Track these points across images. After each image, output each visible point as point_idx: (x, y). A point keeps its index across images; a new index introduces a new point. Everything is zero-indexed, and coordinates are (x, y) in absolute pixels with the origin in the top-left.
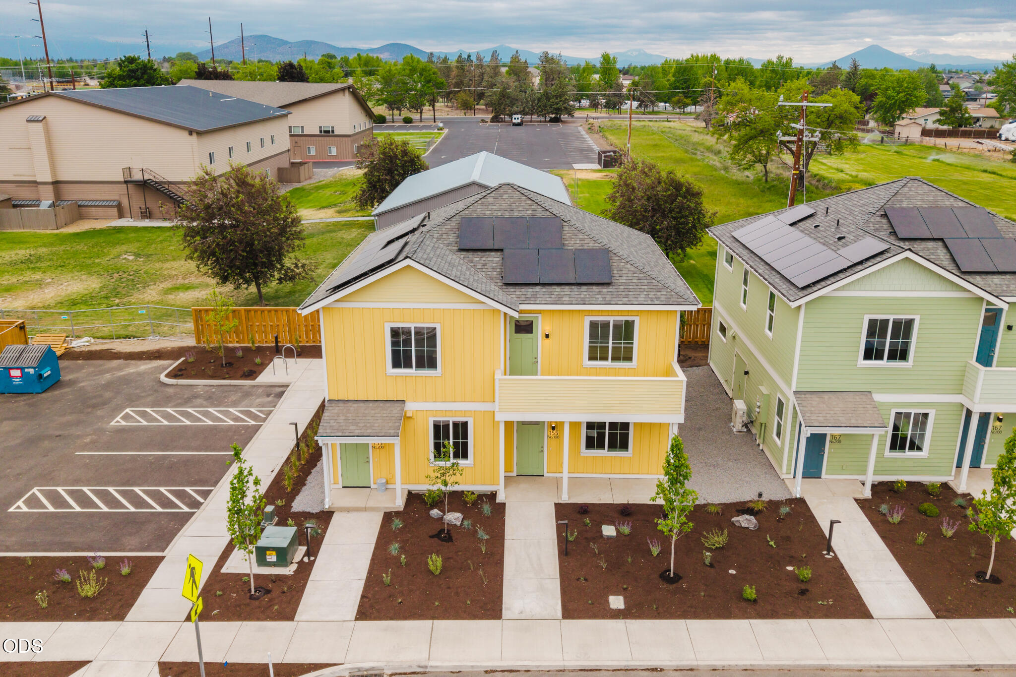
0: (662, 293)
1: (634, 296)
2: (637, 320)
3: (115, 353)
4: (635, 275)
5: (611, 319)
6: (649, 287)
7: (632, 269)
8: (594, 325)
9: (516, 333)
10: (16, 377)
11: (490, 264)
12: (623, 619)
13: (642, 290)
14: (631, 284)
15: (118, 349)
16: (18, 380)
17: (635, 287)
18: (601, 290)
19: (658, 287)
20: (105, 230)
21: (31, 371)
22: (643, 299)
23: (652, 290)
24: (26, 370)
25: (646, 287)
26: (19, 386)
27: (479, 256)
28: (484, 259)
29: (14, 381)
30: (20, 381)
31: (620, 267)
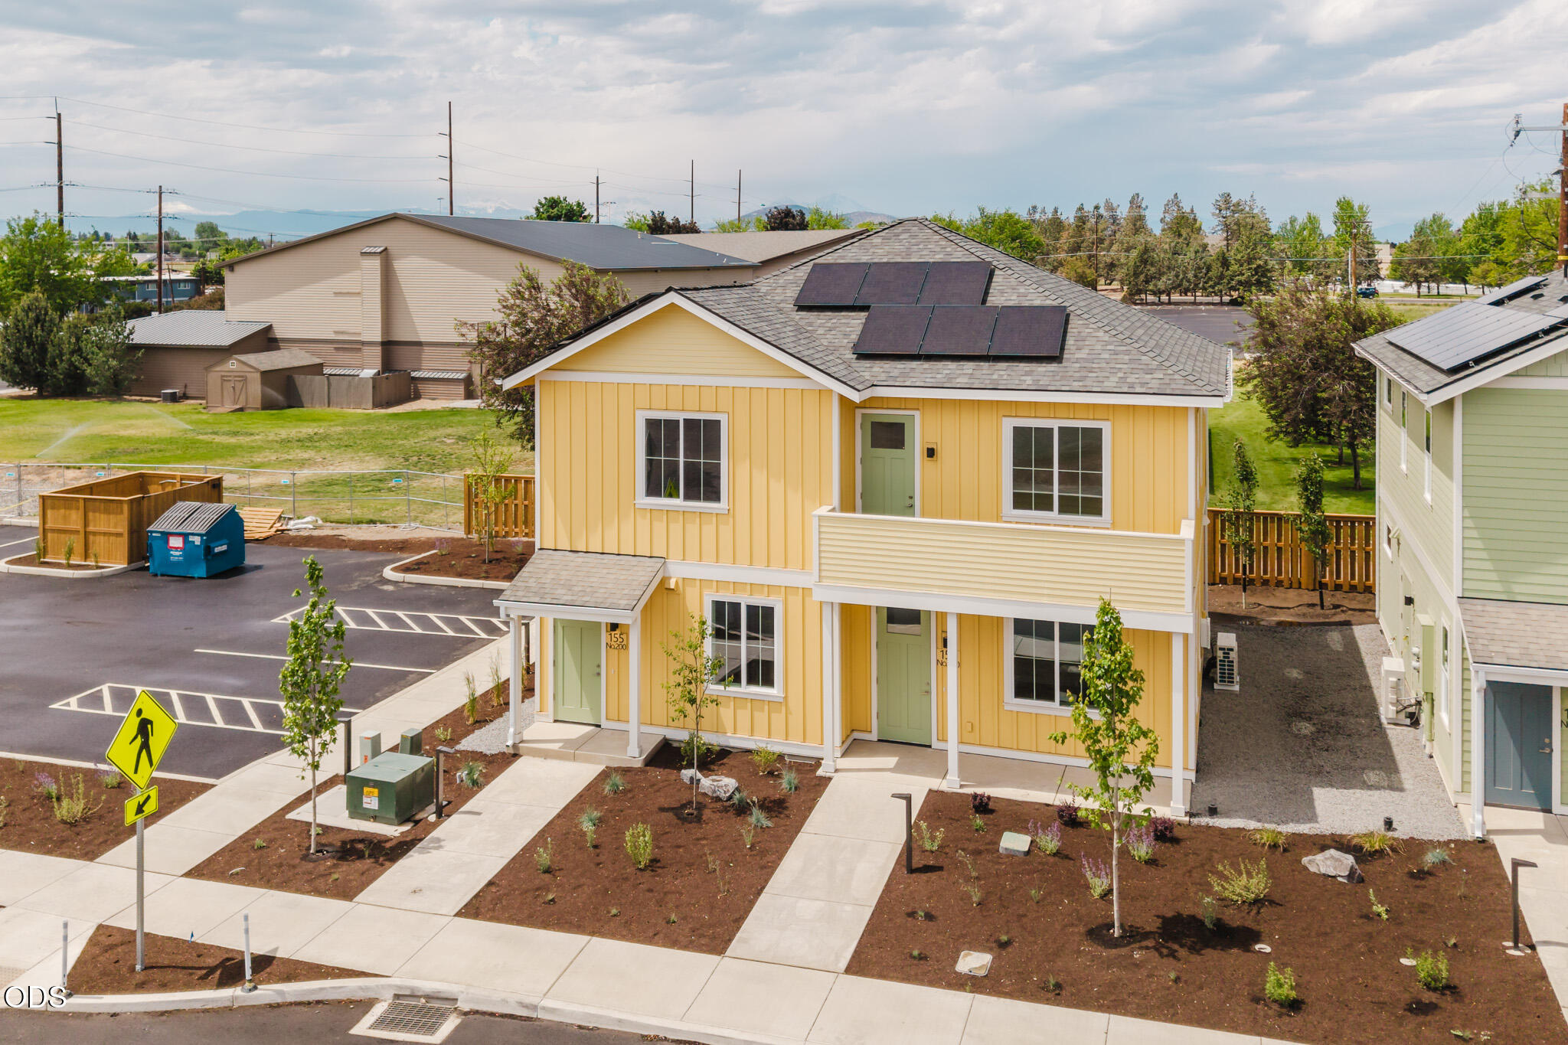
0: (1155, 376)
1: (1095, 379)
2: (1106, 428)
3: (344, 540)
4: (1109, 347)
5: (1055, 425)
6: (1133, 366)
7: (1107, 339)
8: (1021, 435)
9: (872, 447)
10: (176, 549)
11: (842, 329)
12: (972, 992)
13: (1115, 371)
14: (1095, 361)
15: (349, 537)
16: (178, 553)
17: (1104, 365)
18: (1034, 369)
19: (1150, 367)
20: (438, 411)
21: (197, 540)
22: (1115, 384)
23: (1135, 371)
24: (191, 538)
25: (1125, 366)
26: (178, 563)
27: (827, 317)
28: (833, 321)
29: (172, 555)
30: (180, 556)
31: (1082, 334)
